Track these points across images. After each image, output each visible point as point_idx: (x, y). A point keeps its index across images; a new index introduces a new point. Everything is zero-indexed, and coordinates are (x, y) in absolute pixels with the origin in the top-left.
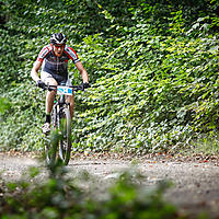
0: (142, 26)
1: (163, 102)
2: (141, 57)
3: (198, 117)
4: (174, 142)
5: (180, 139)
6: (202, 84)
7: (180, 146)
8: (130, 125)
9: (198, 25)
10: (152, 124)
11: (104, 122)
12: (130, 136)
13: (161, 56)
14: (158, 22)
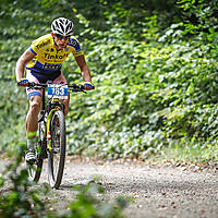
0: (117, 30)
1: (136, 107)
2: (115, 62)
3: (170, 123)
4: (146, 147)
5: (152, 146)
6: (174, 91)
7: (152, 152)
8: (103, 129)
9: (172, 31)
10: (125, 129)
11: (76, 126)
12: (103, 140)
13: (135, 61)
14: (133, 26)
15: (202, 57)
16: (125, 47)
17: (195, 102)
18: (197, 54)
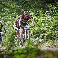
0: (32, 13)
1: (37, 33)
5: (41, 42)
6: (47, 28)
7: (41, 44)
9: (46, 13)
10: (34, 38)
13: (36, 21)
14: (36, 13)
15: (54, 19)
16: (34, 17)
17: (52, 31)
18: (53, 18)
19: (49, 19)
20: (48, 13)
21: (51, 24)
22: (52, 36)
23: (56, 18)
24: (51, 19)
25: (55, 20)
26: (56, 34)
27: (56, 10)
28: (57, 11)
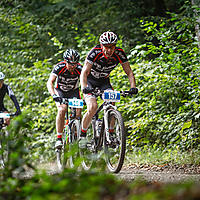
19: (144, 72)
20: (142, 52)
21: (153, 89)
22: (157, 132)
23: (169, 69)
24: (153, 71)
25: (165, 75)
26: (168, 124)
27: (169, 40)
28: (172, 44)
